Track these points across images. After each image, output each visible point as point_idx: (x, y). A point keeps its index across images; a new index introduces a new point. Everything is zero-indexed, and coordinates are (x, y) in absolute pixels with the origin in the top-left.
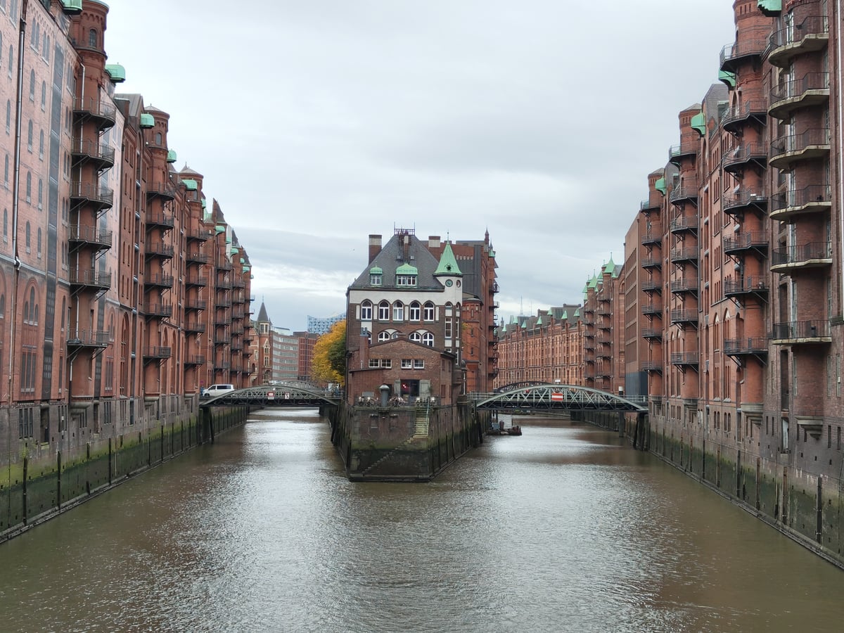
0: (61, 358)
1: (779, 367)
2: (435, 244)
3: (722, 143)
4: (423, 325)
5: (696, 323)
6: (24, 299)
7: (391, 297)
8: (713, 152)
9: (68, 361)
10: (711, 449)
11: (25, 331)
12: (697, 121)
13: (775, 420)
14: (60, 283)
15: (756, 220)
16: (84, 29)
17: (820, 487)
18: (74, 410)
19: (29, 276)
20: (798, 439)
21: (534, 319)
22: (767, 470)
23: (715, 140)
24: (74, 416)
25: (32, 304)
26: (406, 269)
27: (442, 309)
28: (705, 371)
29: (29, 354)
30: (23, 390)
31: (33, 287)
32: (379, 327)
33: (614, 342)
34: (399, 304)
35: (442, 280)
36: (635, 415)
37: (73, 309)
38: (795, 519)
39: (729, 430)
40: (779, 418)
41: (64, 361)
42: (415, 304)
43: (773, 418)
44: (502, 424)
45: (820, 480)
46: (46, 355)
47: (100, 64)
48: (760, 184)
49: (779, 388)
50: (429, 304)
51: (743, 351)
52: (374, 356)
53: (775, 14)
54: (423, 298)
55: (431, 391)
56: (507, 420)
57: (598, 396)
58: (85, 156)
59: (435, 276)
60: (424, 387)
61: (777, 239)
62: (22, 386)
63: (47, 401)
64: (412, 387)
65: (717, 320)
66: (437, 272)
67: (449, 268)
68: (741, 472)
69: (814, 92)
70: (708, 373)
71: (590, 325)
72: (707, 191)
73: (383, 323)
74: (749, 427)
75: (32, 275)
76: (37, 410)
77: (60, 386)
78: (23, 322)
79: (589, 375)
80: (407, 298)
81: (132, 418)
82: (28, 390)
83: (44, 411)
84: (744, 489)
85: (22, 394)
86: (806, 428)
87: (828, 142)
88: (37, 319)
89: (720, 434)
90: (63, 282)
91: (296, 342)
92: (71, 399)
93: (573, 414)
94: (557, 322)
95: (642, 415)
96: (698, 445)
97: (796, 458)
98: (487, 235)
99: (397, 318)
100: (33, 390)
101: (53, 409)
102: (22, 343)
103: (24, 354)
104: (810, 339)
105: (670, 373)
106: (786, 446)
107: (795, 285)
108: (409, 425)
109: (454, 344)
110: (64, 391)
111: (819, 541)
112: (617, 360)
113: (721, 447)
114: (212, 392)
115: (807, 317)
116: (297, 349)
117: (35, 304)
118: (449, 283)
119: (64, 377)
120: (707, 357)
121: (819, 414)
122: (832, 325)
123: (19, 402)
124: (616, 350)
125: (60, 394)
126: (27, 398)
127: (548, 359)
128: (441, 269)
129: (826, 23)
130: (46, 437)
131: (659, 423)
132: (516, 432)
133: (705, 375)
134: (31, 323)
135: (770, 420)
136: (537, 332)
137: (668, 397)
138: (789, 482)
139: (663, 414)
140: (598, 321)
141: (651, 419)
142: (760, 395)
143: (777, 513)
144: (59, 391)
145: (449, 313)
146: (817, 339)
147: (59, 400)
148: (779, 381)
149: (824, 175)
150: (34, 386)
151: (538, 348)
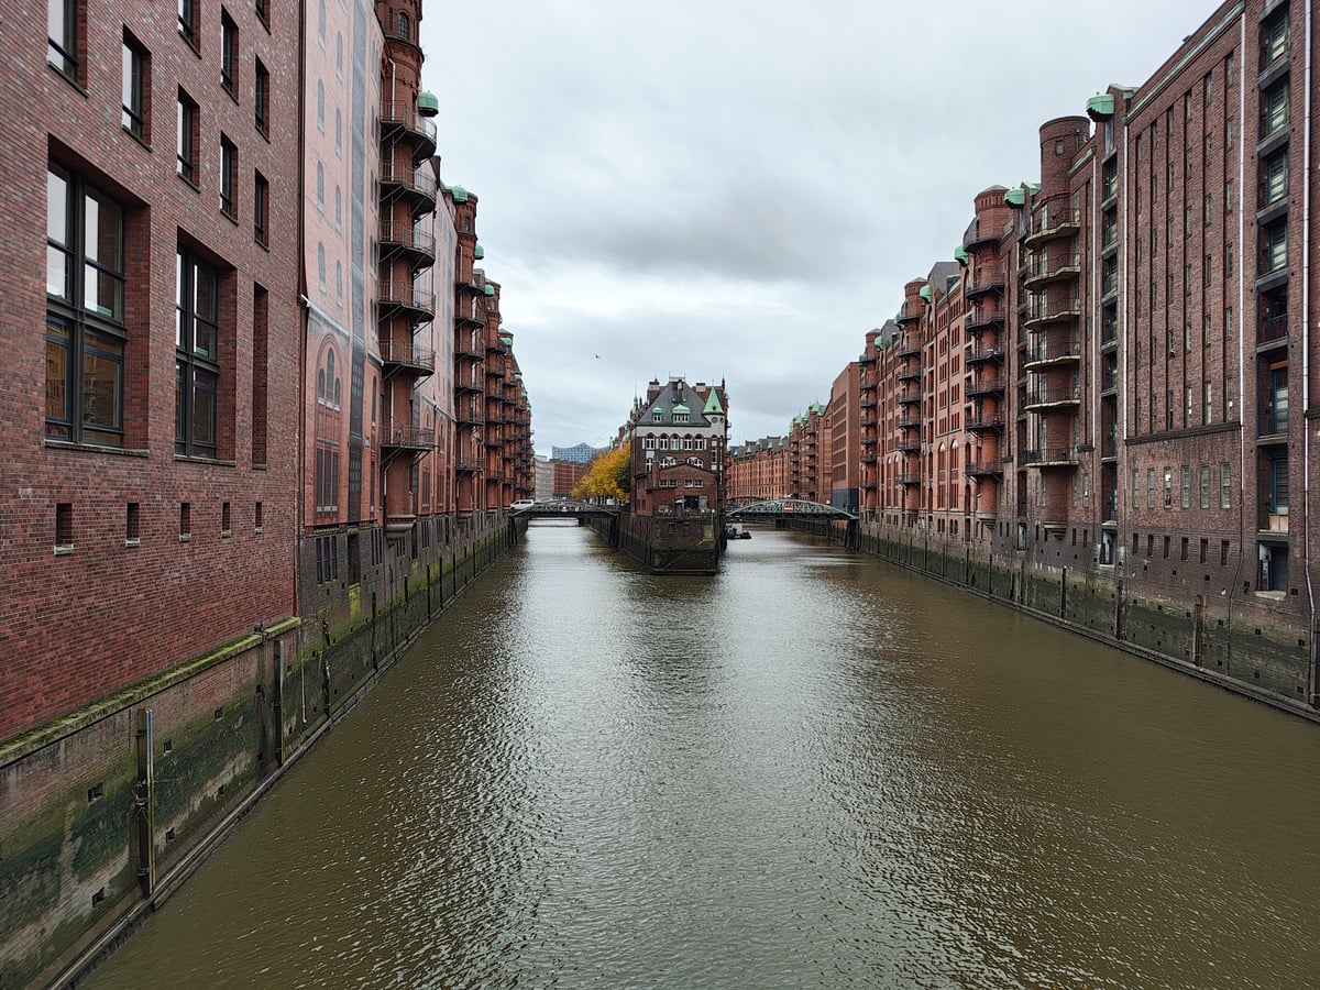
0: (373, 463)
1: (1016, 484)
2: (702, 389)
3: (950, 309)
4: (694, 453)
5: (919, 450)
6: (318, 364)
7: (669, 431)
8: (939, 316)
9: (382, 468)
10: (933, 548)
11: (321, 417)
12: (924, 291)
13: (1011, 526)
14: (370, 356)
15: (993, 370)
16: (391, 12)
17: (1064, 576)
18: (389, 535)
19: (326, 330)
20: (1037, 539)
21: (744, 449)
22: (1000, 562)
23: (942, 306)
24: (391, 542)
25: (331, 376)
26: (680, 408)
27: (709, 440)
28: (928, 488)
29: (328, 453)
30: (319, 509)
31: (331, 349)
32: (660, 455)
33: (819, 466)
34: (675, 436)
35: (709, 418)
36: (846, 522)
37: (385, 398)
38: (1034, 600)
39: (956, 532)
40: (1016, 524)
41: (377, 469)
42: (688, 436)
43: (1008, 524)
44: (735, 530)
45: (1064, 570)
46: (352, 458)
47: (414, 63)
48: (996, 343)
49: (1016, 499)
50: (699, 436)
51: (980, 472)
52: (663, 478)
53: (1020, 207)
54: (694, 432)
55: (708, 504)
56: (739, 528)
57: (805, 506)
58: (398, 186)
59: (703, 415)
60: (703, 502)
61: (1015, 384)
62: (318, 502)
63: (357, 524)
64: (692, 502)
65: (943, 447)
66: (705, 411)
67: (714, 408)
68: (969, 565)
69: (1068, 269)
70: (931, 490)
71: (796, 453)
72: (932, 347)
73: (664, 452)
74: (979, 531)
75: (331, 331)
76: (343, 538)
77: (372, 503)
78: (316, 400)
79: (795, 491)
80: (682, 432)
81: (447, 537)
82: (328, 509)
83: (353, 538)
84: (973, 578)
85: (317, 515)
86: (1053, 531)
87: (1076, 308)
88: (338, 401)
89: (945, 537)
90: (374, 355)
91: (553, 467)
92: (386, 520)
93: (778, 521)
94: (763, 450)
95: (853, 523)
96: (918, 544)
97: (1035, 554)
98: (723, 382)
99: (674, 448)
100: (335, 509)
101: (364, 534)
102: (316, 435)
103: (319, 452)
104: (1061, 463)
105: (885, 490)
106: (1021, 545)
107: (1045, 421)
108: (699, 531)
109: (718, 468)
110: (377, 510)
111: (1062, 617)
112: (821, 480)
113: (947, 546)
114: (517, 506)
115: (1057, 446)
116: (553, 472)
117: (335, 377)
118: (715, 420)
119: (377, 490)
120: (931, 477)
121: (1064, 519)
122: (1079, 452)
123: (316, 527)
124: (821, 472)
125: (372, 513)
126: (327, 522)
127: (756, 479)
128: (708, 409)
129: (1077, 213)
130: (355, 576)
131: (871, 528)
132: (746, 536)
133: (927, 491)
134: (329, 405)
135: (1004, 525)
136: (747, 458)
137: (883, 508)
138: (1026, 572)
139: (877, 521)
140: (803, 449)
141: (862, 524)
142: (994, 506)
143: (1012, 595)
144: (370, 510)
145: (714, 444)
146: (1067, 463)
147: (371, 522)
148: (1016, 494)
149: (1071, 335)
150: (335, 503)
151: (748, 471)
